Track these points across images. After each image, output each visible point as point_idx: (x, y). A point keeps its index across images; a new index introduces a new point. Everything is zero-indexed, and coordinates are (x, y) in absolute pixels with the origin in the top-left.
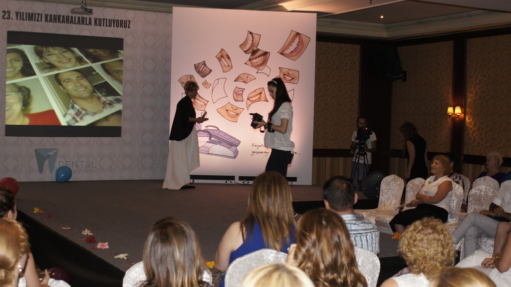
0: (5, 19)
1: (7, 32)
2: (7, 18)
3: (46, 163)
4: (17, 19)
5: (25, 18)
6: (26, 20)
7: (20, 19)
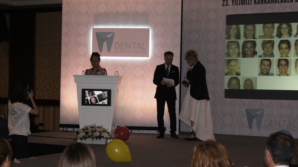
0: (224, 6)
1: (225, 15)
2: (226, 4)
3: (255, 121)
4: (233, 5)
5: (238, 3)
6: (240, 5)
7: (235, 5)
